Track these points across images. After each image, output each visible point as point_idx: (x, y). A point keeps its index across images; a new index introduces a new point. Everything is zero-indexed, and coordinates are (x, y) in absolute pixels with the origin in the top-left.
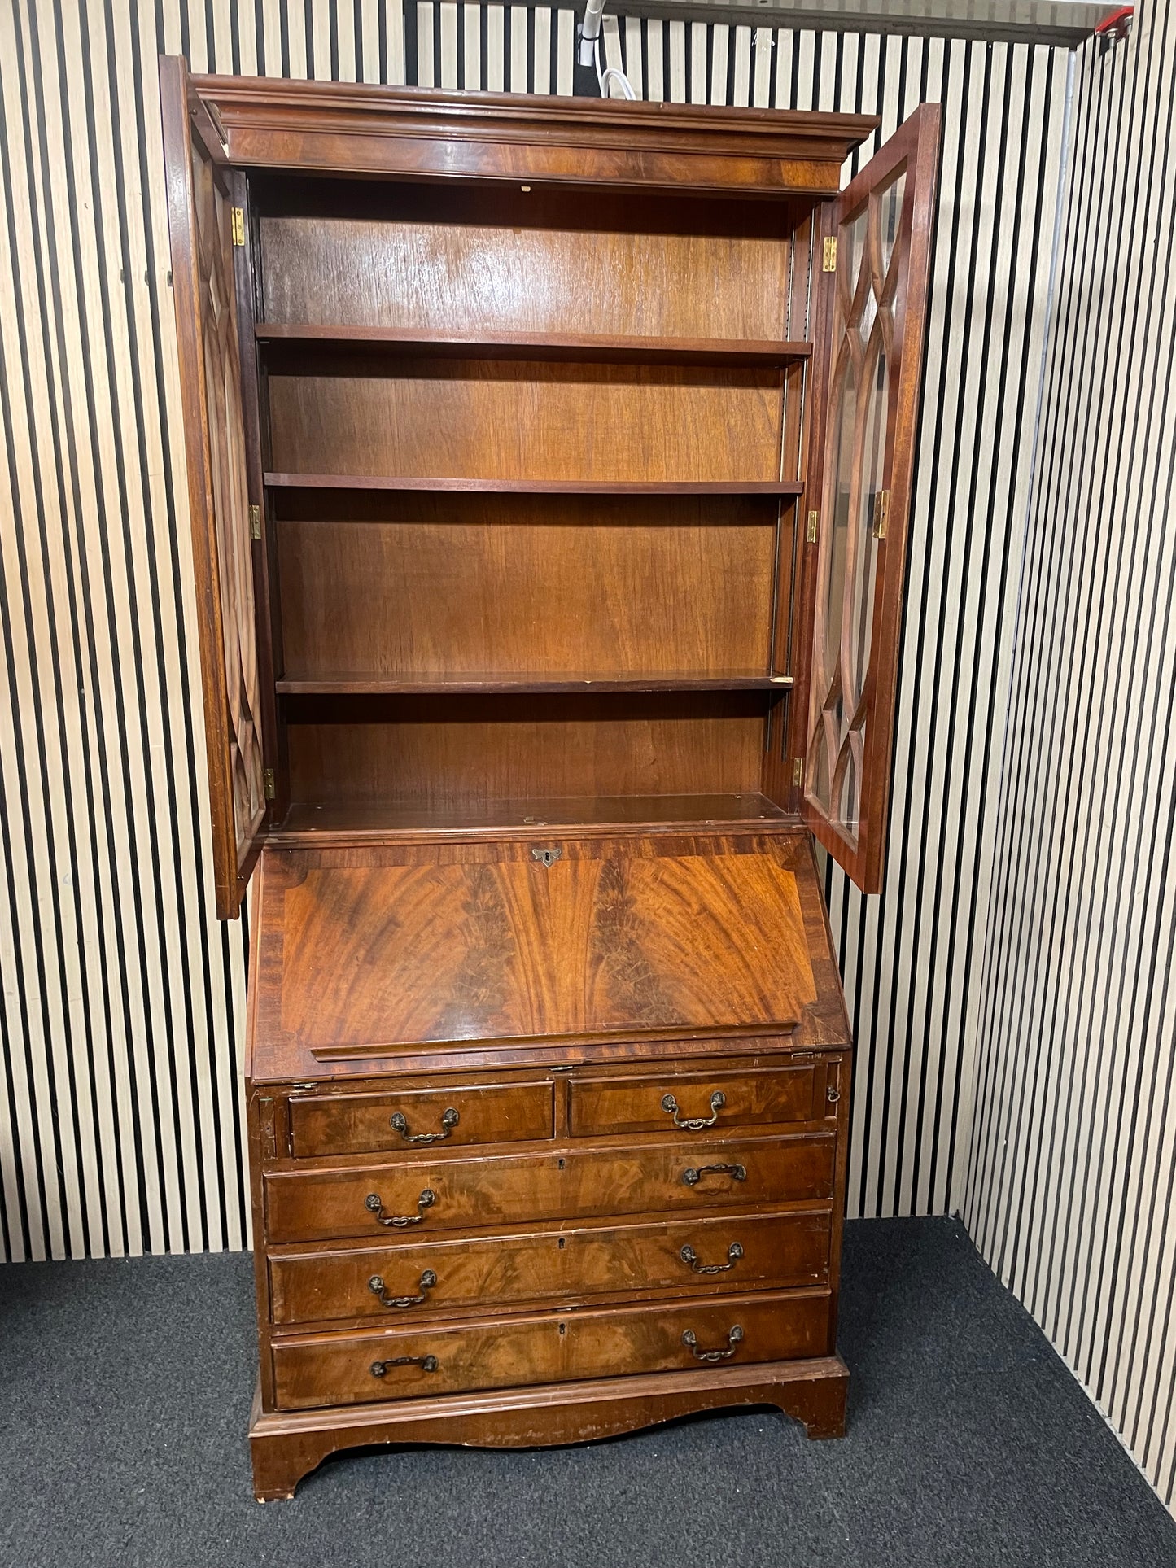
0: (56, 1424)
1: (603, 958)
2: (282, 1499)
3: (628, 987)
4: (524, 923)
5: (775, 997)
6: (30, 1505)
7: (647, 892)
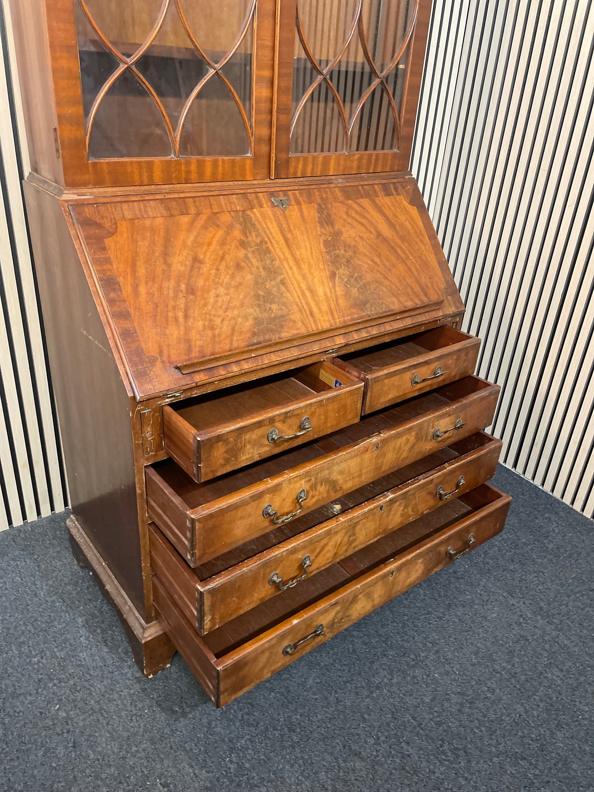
1: (336, 273)
2: (163, 669)
3: (355, 291)
4: (283, 254)
5: (428, 287)
7: (346, 225)
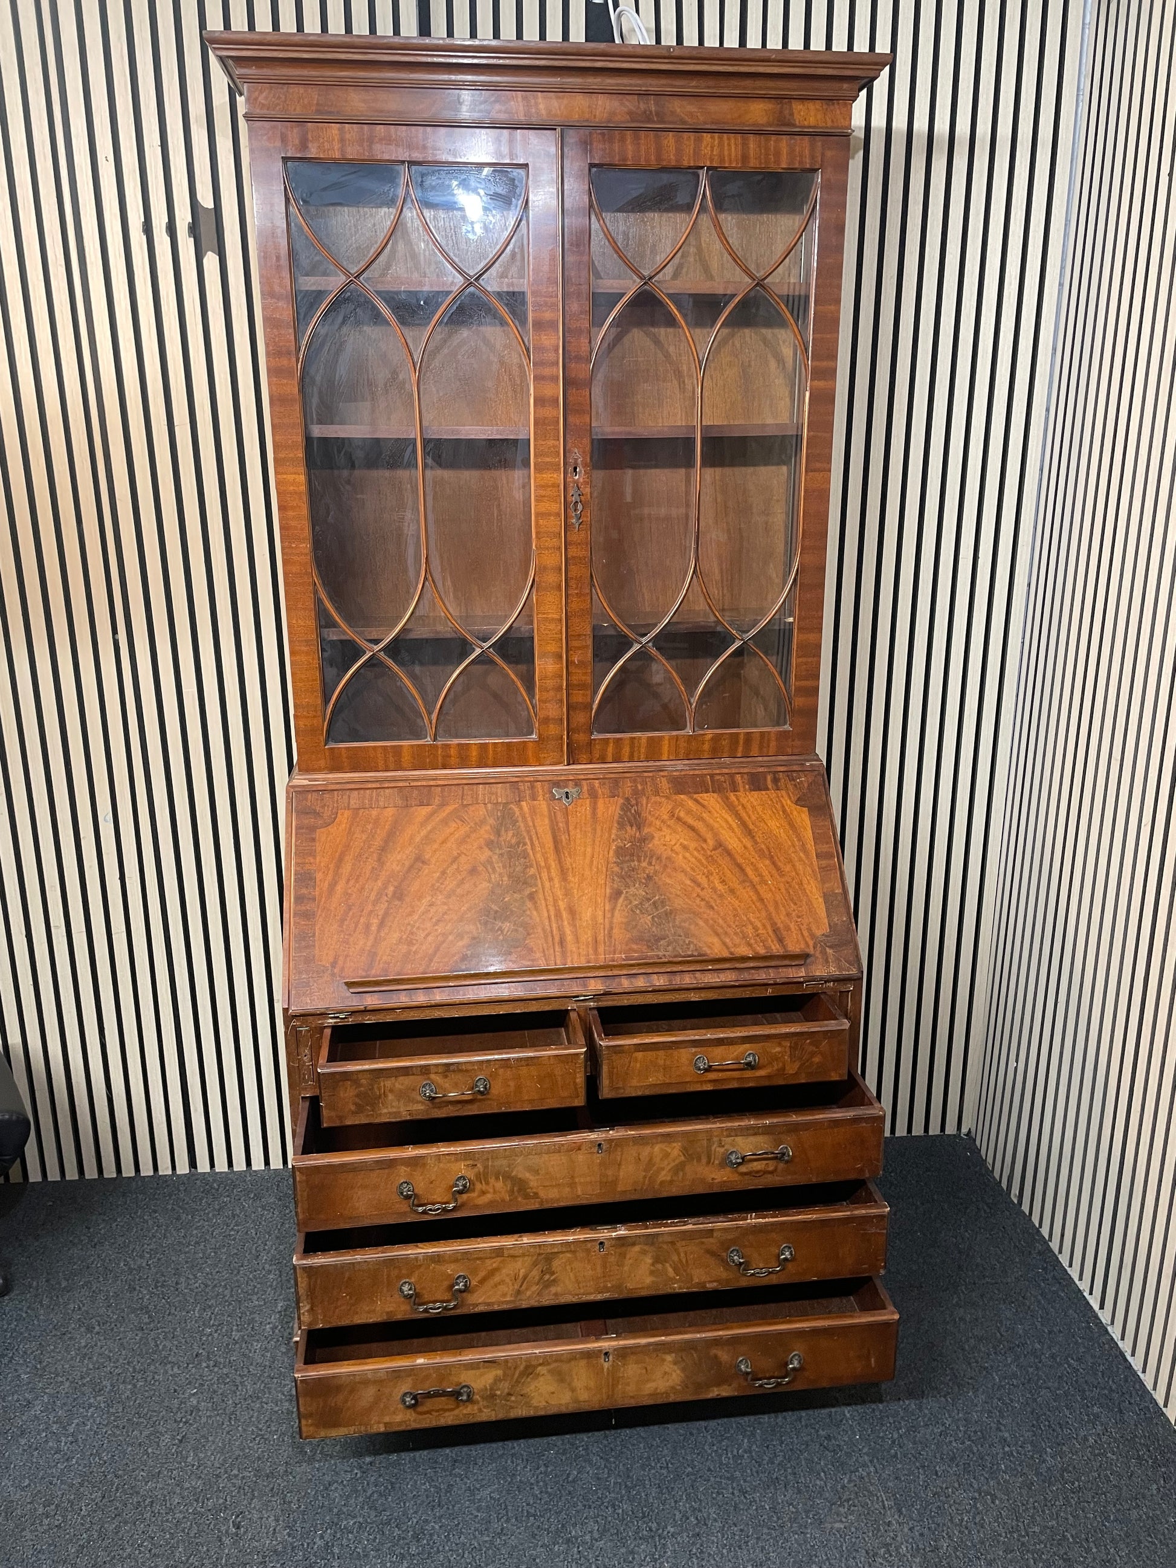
0: (112, 1330)
1: (622, 893)
3: (646, 920)
4: (546, 860)
5: (788, 929)
6: (90, 1406)
7: (664, 829)
